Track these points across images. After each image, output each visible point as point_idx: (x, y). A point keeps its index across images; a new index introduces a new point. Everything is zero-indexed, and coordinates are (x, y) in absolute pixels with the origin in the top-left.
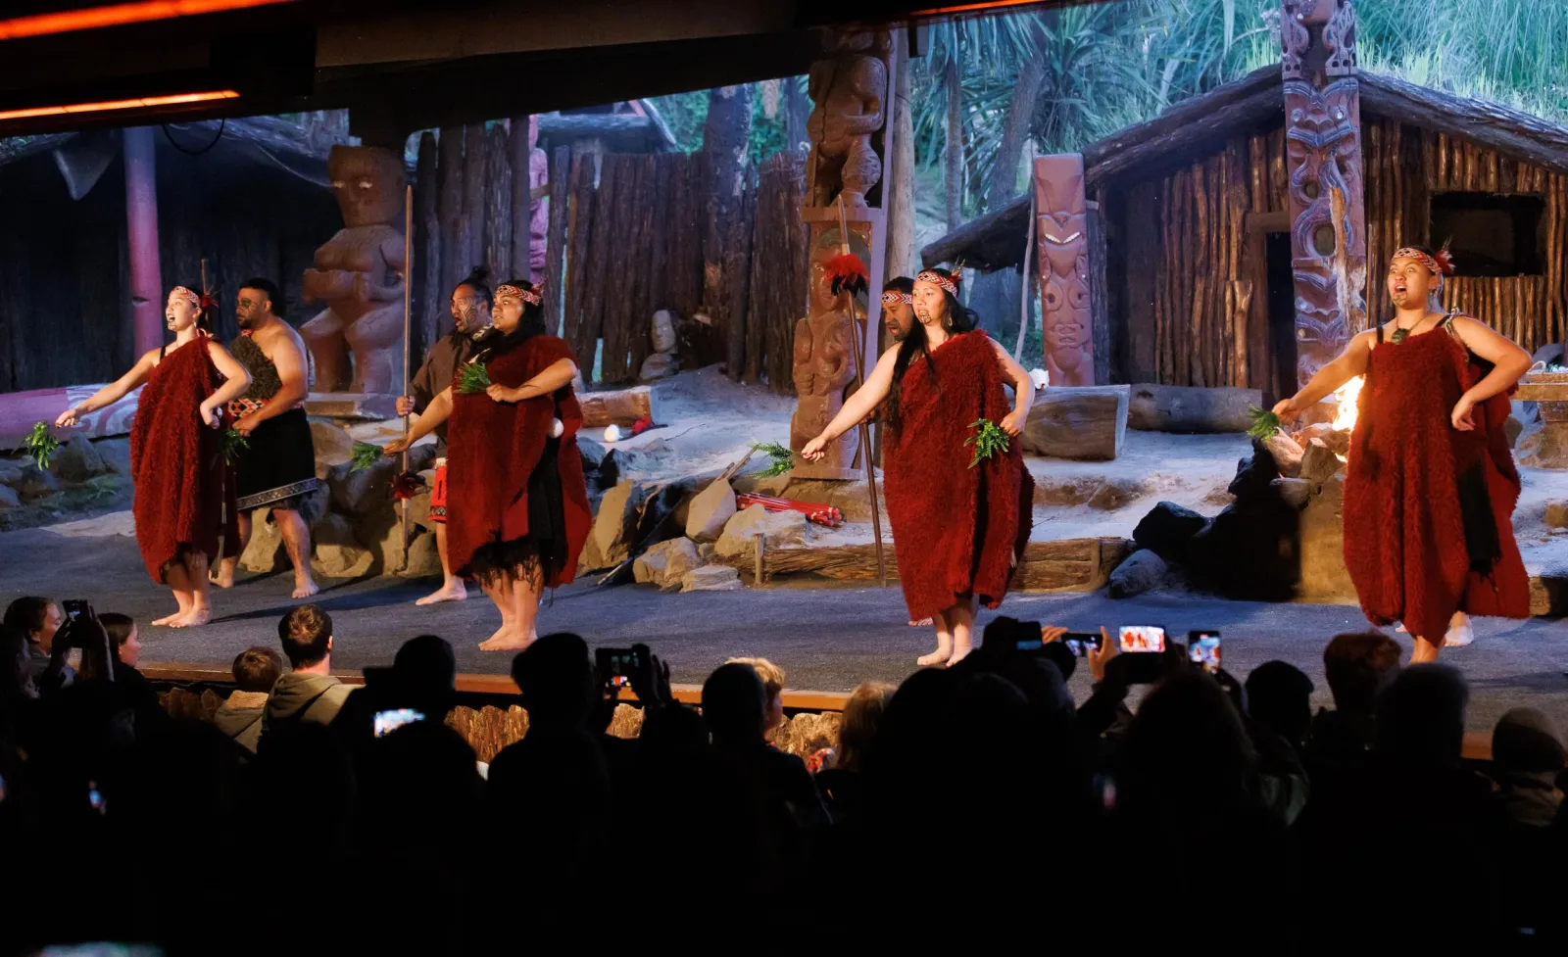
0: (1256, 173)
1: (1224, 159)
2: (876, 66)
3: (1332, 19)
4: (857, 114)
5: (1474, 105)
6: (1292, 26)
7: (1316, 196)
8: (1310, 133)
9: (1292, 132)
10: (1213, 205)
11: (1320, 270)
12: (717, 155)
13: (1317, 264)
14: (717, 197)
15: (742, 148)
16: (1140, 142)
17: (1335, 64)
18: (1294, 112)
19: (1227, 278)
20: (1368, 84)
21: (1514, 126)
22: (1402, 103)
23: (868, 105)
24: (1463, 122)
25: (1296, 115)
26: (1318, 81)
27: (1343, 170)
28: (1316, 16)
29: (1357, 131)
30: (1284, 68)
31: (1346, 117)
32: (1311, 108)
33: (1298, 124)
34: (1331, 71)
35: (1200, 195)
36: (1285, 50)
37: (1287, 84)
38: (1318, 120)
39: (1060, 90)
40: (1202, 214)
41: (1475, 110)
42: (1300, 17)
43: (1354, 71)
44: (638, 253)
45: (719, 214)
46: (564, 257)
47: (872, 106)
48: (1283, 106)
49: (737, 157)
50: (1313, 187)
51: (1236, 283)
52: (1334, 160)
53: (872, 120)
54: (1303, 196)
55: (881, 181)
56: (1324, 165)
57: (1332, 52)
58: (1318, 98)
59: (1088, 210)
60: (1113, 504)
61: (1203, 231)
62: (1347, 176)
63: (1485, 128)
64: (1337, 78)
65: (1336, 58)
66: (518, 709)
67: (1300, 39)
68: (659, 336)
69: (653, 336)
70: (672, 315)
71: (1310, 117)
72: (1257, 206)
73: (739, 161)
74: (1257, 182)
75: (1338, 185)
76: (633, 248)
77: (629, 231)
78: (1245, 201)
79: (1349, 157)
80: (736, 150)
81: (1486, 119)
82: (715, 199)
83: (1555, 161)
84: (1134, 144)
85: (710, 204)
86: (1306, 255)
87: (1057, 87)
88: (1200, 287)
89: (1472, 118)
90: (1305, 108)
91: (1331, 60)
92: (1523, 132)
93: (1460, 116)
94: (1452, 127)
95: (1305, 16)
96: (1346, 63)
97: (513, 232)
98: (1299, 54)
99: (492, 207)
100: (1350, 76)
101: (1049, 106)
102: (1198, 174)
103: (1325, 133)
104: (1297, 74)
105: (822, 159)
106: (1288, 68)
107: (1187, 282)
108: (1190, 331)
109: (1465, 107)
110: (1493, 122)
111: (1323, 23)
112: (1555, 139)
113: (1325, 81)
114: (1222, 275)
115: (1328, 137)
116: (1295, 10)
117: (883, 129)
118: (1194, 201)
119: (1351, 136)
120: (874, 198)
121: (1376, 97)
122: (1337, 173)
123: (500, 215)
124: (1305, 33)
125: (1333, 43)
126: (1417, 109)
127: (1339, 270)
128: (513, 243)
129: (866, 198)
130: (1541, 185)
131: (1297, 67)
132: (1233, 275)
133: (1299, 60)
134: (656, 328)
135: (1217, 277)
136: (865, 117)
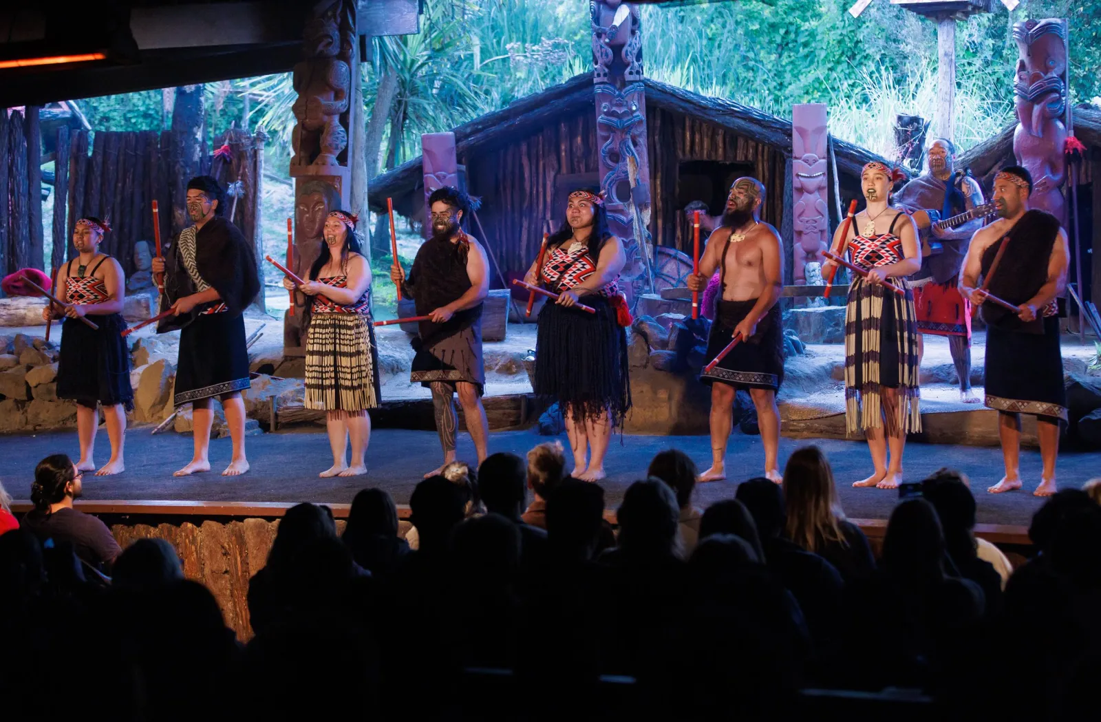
0: (563, 147)
1: (541, 138)
2: (344, 68)
3: (629, 43)
4: (330, 100)
5: (720, 101)
6: (601, 47)
7: (617, 162)
8: (615, 119)
9: (600, 119)
10: (534, 167)
11: (622, 212)
12: (182, 133)
13: (620, 208)
14: (183, 161)
15: (199, 127)
16: (494, 125)
17: (631, 73)
18: (603, 105)
19: (544, 218)
20: (650, 86)
21: (746, 115)
22: (673, 100)
23: (338, 95)
24: (714, 113)
25: (605, 108)
26: (618, 85)
27: (635, 144)
28: (619, 40)
29: (644, 118)
30: (596, 75)
31: (637, 108)
32: (615, 102)
33: (607, 114)
34: (628, 78)
35: (525, 162)
36: (596, 63)
37: (597, 86)
38: (620, 111)
39: (407, 92)
40: (527, 175)
41: (720, 105)
42: (607, 40)
43: (642, 78)
44: (123, 200)
45: (185, 174)
46: (67, 205)
47: (340, 95)
48: (594, 101)
49: (195, 134)
50: (616, 156)
51: (550, 222)
52: (630, 137)
53: (341, 105)
54: (610, 163)
55: (347, 147)
56: (624, 142)
57: (628, 65)
58: (619, 95)
59: (459, 172)
60: (514, 370)
61: (527, 185)
62: (638, 148)
63: (727, 117)
64: (631, 82)
65: (631, 69)
66: (190, 525)
67: (607, 55)
68: (141, 259)
69: (136, 262)
70: (149, 244)
71: (614, 109)
72: (564, 170)
73: (197, 137)
74: (563, 154)
75: (633, 154)
76: (119, 198)
77: (116, 187)
78: (556, 166)
79: (640, 135)
80: (195, 129)
81: (727, 110)
82: (182, 163)
83: (773, 140)
84: (491, 126)
85: (178, 166)
86: (613, 202)
87: (405, 90)
88: (525, 224)
89: (719, 110)
90: (611, 102)
91: (628, 70)
92: (752, 120)
93: (711, 109)
94: (706, 116)
95: (610, 40)
96: (638, 72)
97: (29, 186)
98: (607, 66)
99: (14, 169)
100: (640, 81)
101: (400, 102)
102: (524, 148)
103: (625, 119)
104: (606, 80)
105: (304, 132)
106: (599, 75)
107: (517, 220)
108: (519, 255)
109: (714, 103)
110: (733, 113)
111: (622, 45)
112: (773, 125)
113: (624, 84)
114: (540, 216)
115: (627, 122)
116: (603, 36)
117: (348, 112)
118: (521, 166)
119: (640, 122)
120: (343, 159)
121: (656, 96)
122: (632, 147)
123: (20, 174)
124: (610, 51)
125: (629, 58)
126: (683, 104)
127: (633, 211)
128: (30, 194)
129: (337, 159)
130: (753, 156)
131: (605, 75)
132: (548, 216)
133: (607, 70)
134: (138, 254)
135: (537, 216)
136: (336, 102)
